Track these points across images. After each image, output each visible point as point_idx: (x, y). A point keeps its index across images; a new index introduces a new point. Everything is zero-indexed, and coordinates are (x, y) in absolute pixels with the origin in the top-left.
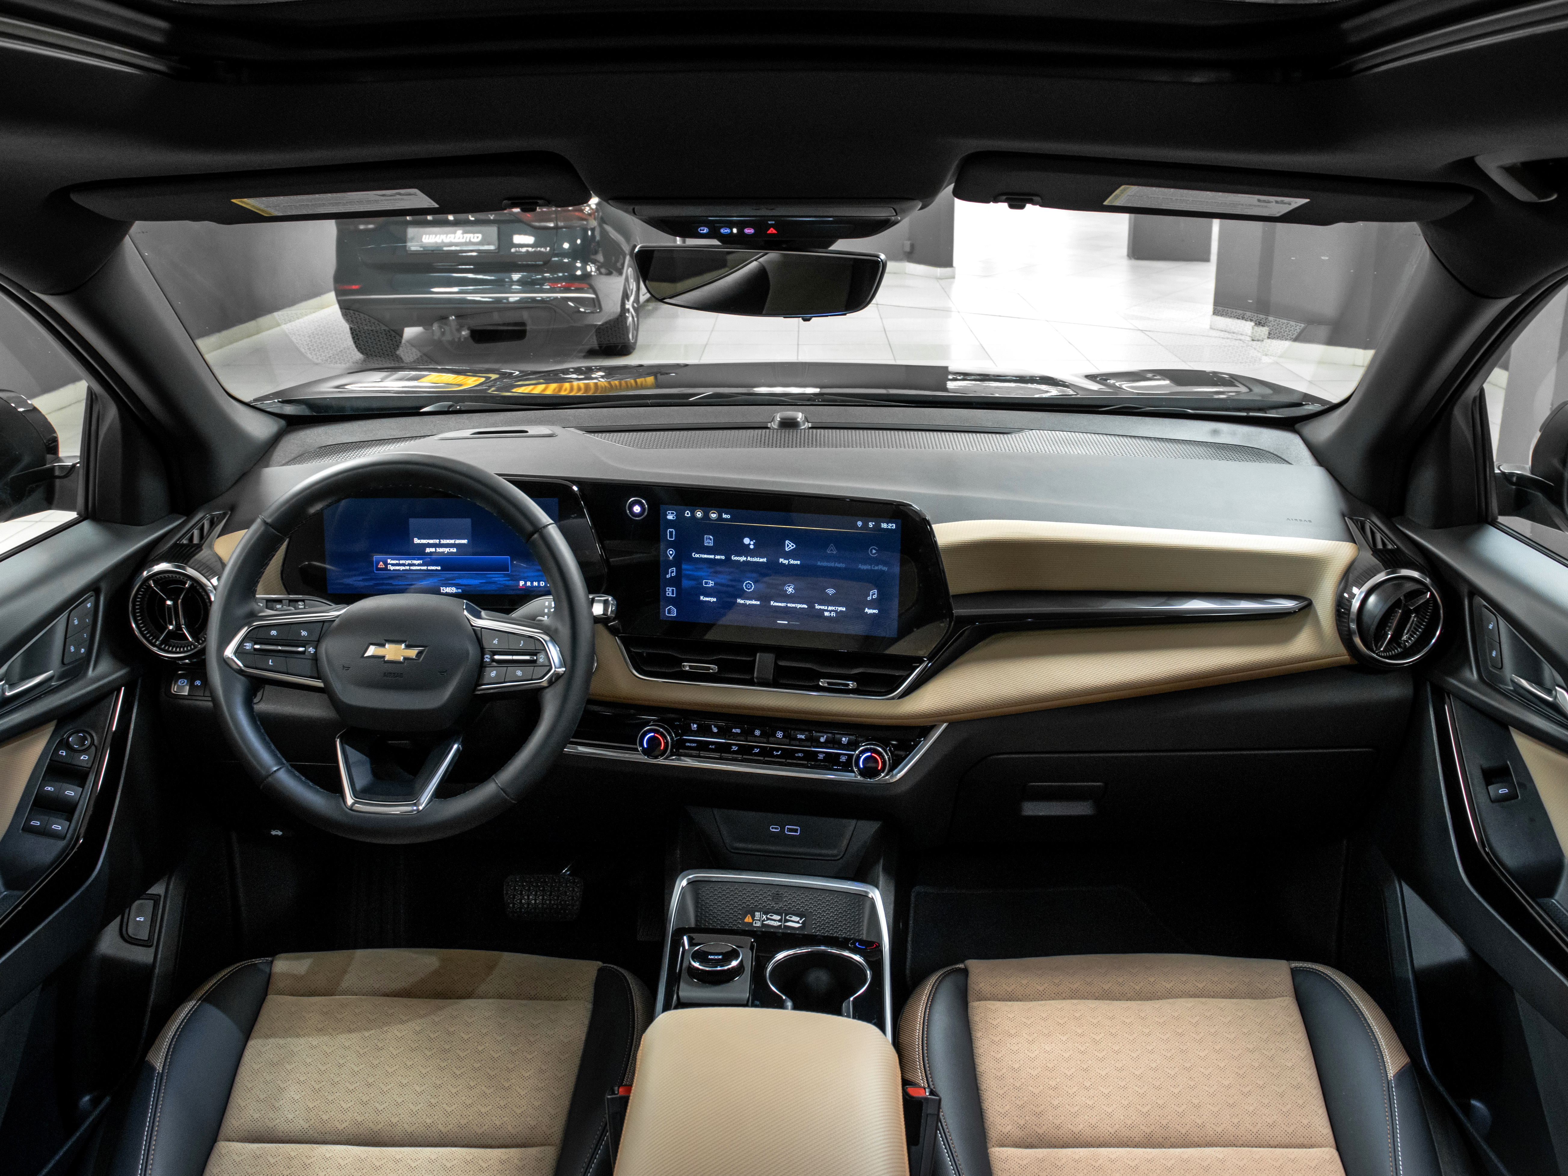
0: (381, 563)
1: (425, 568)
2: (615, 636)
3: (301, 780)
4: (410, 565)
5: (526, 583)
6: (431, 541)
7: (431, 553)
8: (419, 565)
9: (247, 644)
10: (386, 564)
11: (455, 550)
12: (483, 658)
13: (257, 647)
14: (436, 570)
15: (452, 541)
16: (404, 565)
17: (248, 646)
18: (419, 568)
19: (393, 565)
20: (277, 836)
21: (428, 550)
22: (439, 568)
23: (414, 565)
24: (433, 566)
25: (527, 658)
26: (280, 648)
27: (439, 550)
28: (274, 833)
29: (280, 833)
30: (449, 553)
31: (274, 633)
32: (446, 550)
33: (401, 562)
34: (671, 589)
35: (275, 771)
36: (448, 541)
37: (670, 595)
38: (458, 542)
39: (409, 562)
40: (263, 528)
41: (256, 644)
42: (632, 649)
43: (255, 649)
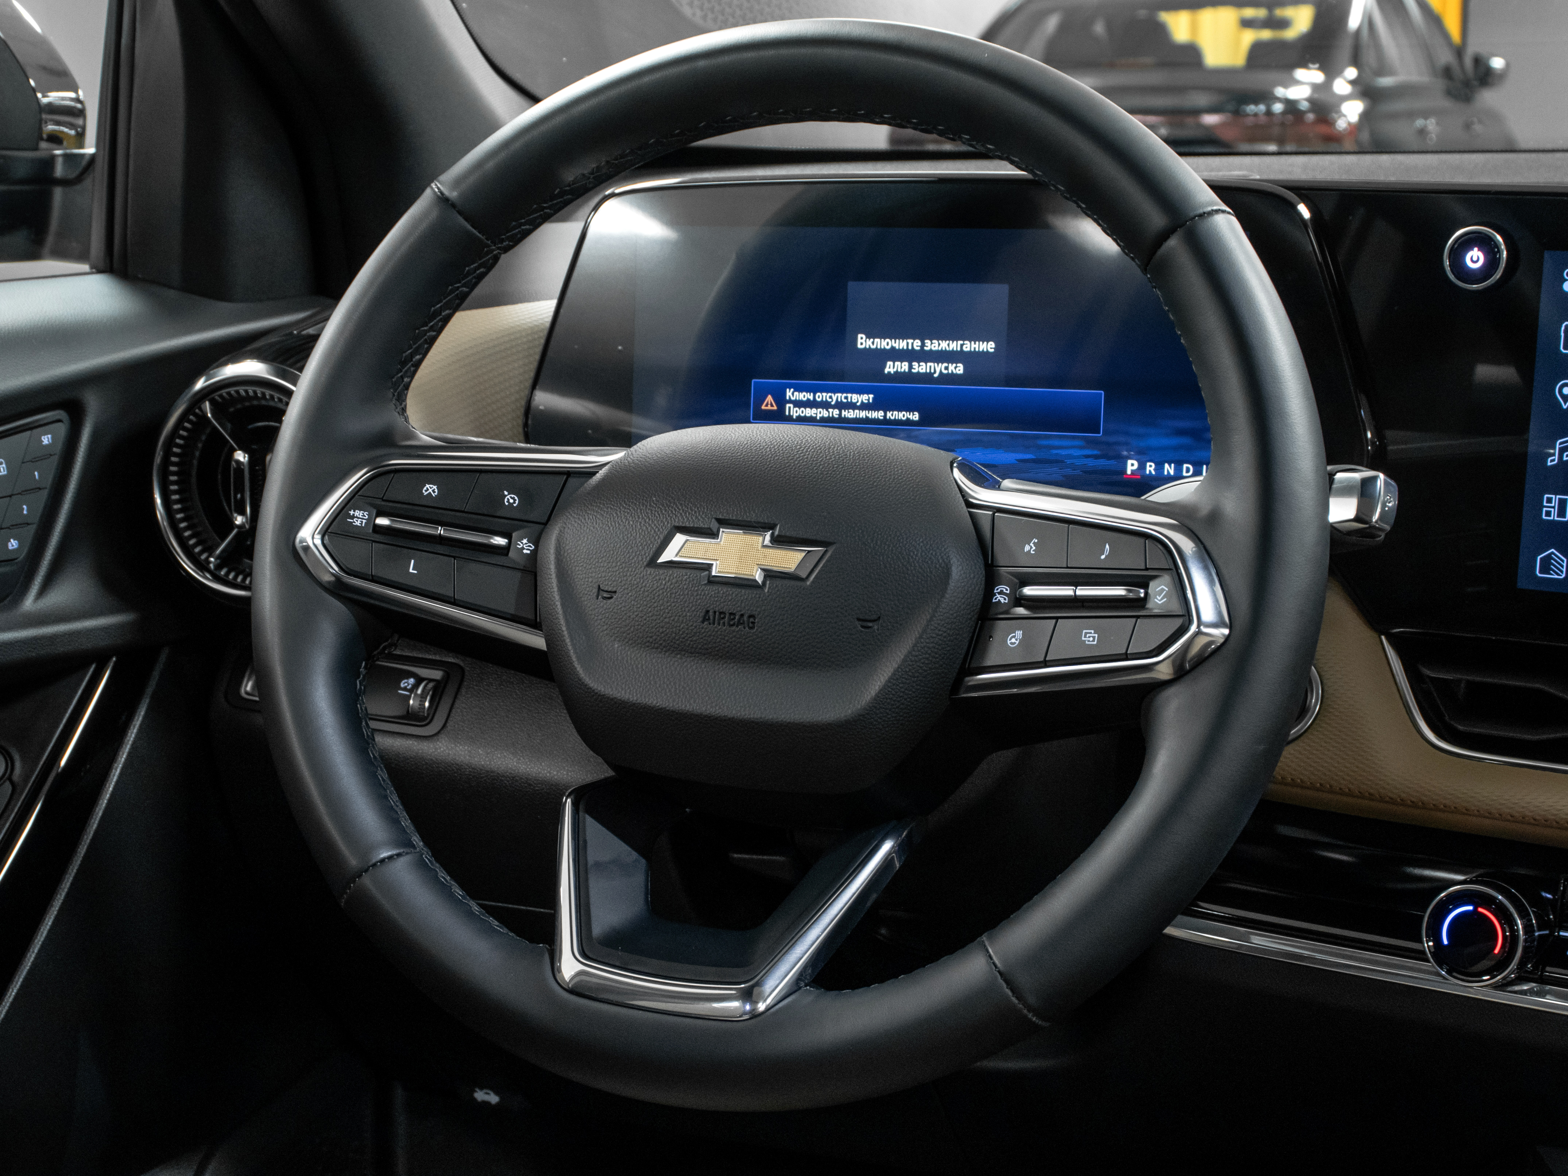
0: (769, 398)
1: (879, 415)
2: (1380, 633)
3: (451, 896)
4: (840, 406)
5: (1142, 466)
6: (901, 344)
7: (898, 377)
8: (864, 407)
9: (357, 513)
10: (781, 401)
11: (959, 369)
12: (989, 593)
13: (383, 521)
14: (908, 422)
15: (954, 346)
16: (825, 405)
17: (359, 517)
18: (863, 414)
19: (798, 404)
20: (486, 1104)
21: (890, 368)
22: (915, 416)
23: (852, 406)
24: (900, 410)
25: (1119, 591)
26: (441, 531)
27: (920, 368)
28: (480, 1096)
29: (494, 1099)
30: (946, 378)
31: (431, 489)
32: (938, 369)
33: (821, 397)
34: (1556, 498)
35: (382, 861)
36: (944, 345)
37: (1554, 516)
38: (969, 346)
39: (840, 397)
40: (434, 214)
41: (380, 514)
42: (1427, 672)
43: (378, 529)
